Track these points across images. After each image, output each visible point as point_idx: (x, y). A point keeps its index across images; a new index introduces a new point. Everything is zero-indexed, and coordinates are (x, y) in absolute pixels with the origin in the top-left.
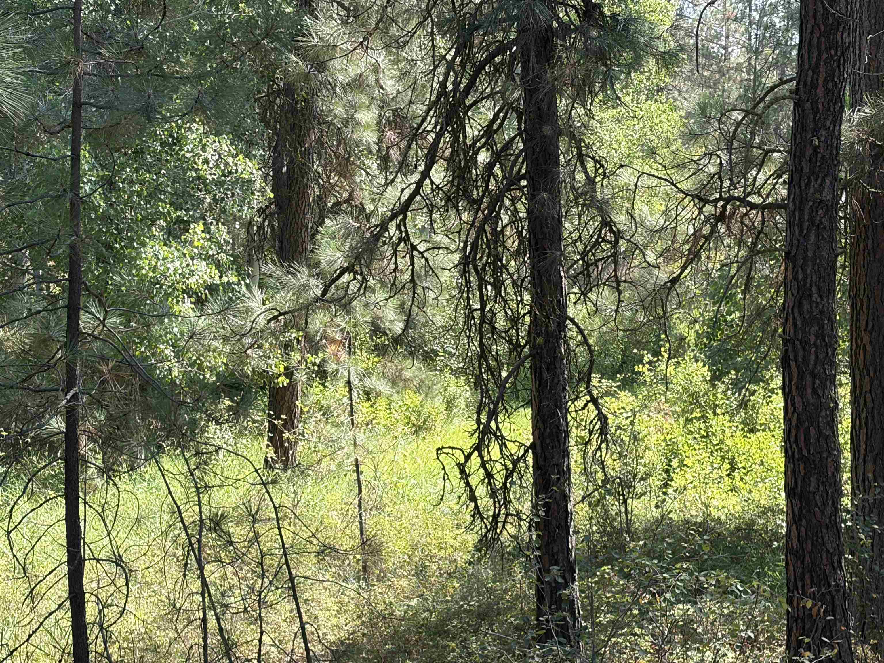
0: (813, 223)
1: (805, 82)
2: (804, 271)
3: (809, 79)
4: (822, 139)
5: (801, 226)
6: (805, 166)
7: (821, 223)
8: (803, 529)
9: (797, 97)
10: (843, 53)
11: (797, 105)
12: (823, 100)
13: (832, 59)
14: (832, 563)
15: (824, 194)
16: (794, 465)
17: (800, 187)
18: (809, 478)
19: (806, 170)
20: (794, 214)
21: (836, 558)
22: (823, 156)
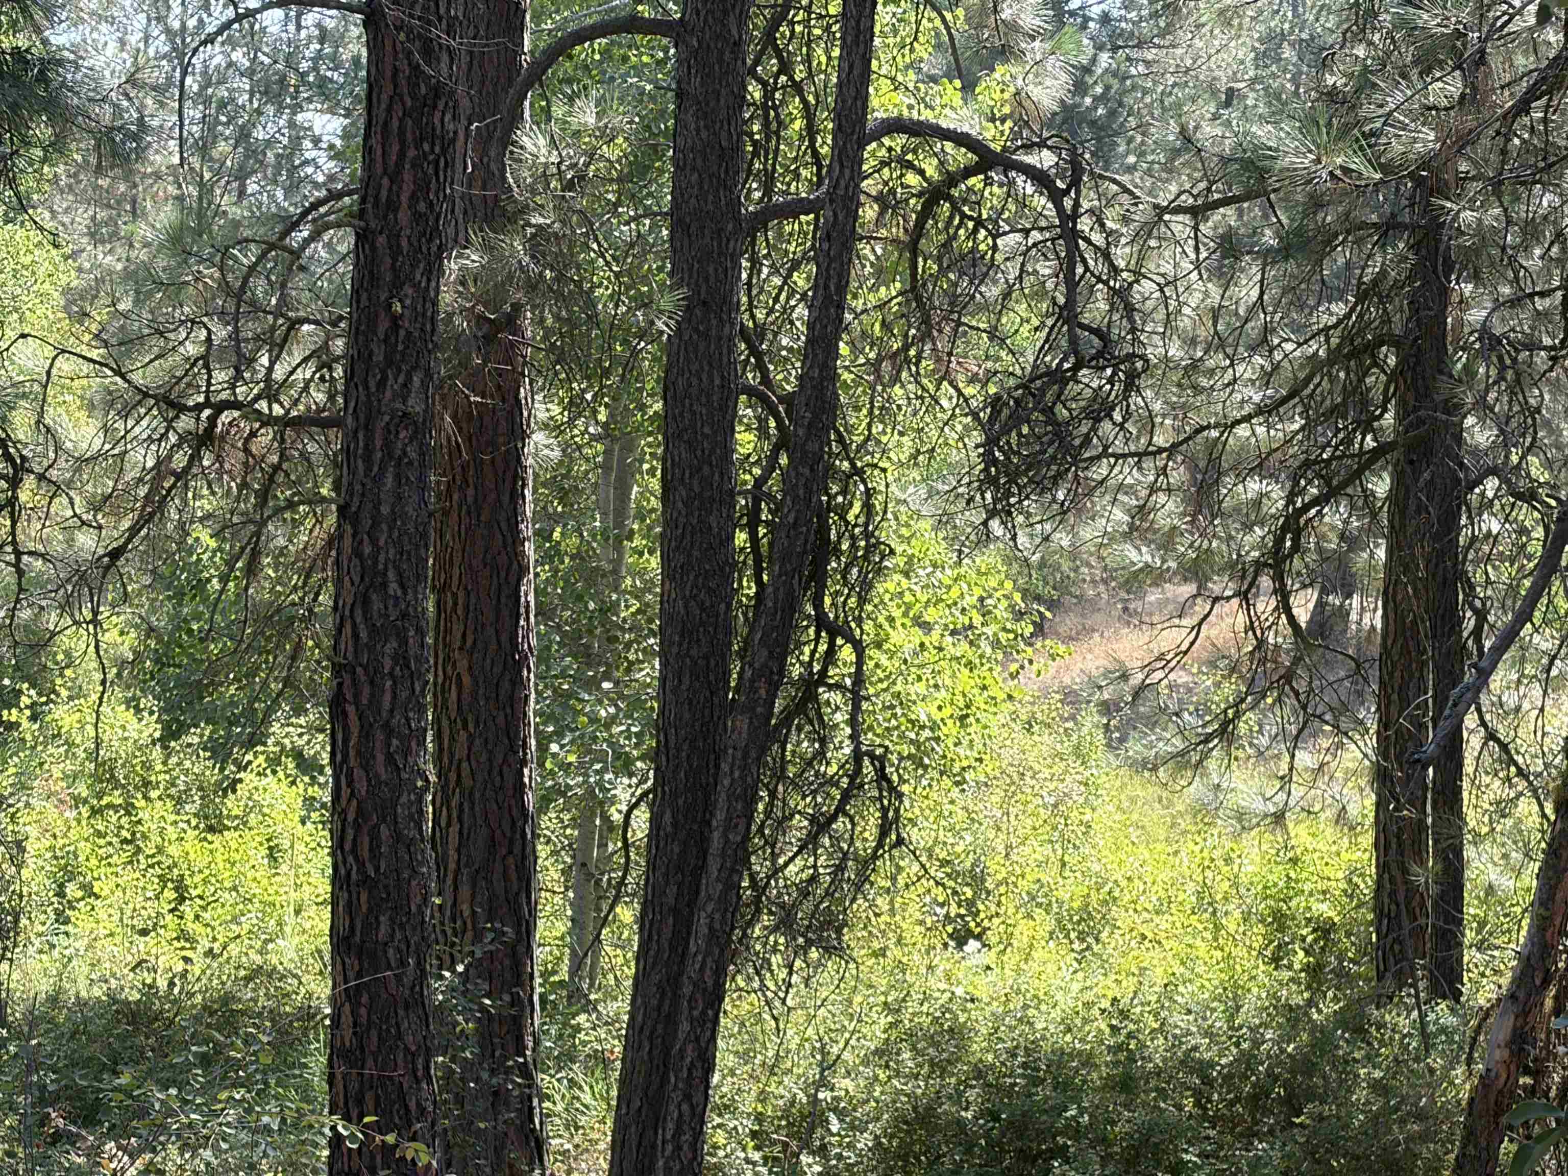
0: (390, 456)
1: (377, 198)
2: (374, 542)
3: (384, 194)
4: (408, 302)
5: (368, 459)
6: (376, 351)
7: (405, 453)
8: (363, 1011)
9: (362, 224)
10: (444, 151)
11: (362, 237)
12: (408, 232)
13: (425, 158)
14: (415, 1071)
15: (411, 402)
16: (350, 892)
17: (367, 388)
18: (377, 918)
19: (379, 356)
20: (356, 437)
21: (420, 1062)
22: (409, 334)
